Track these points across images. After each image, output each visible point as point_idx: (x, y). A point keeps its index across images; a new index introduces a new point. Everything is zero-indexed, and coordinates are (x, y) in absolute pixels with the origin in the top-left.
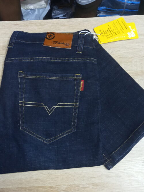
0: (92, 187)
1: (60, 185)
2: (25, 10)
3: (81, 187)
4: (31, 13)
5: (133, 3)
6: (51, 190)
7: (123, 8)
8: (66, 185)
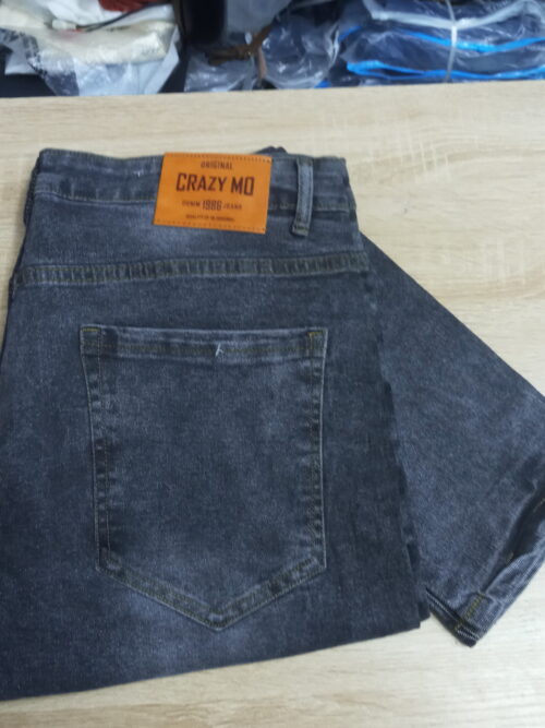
0: (334, 707)
1: (213, 702)
2: (87, 68)
3: (294, 707)
4: (108, 79)
5: (481, 49)
6: (180, 719)
7: (444, 65)
8: (235, 701)
